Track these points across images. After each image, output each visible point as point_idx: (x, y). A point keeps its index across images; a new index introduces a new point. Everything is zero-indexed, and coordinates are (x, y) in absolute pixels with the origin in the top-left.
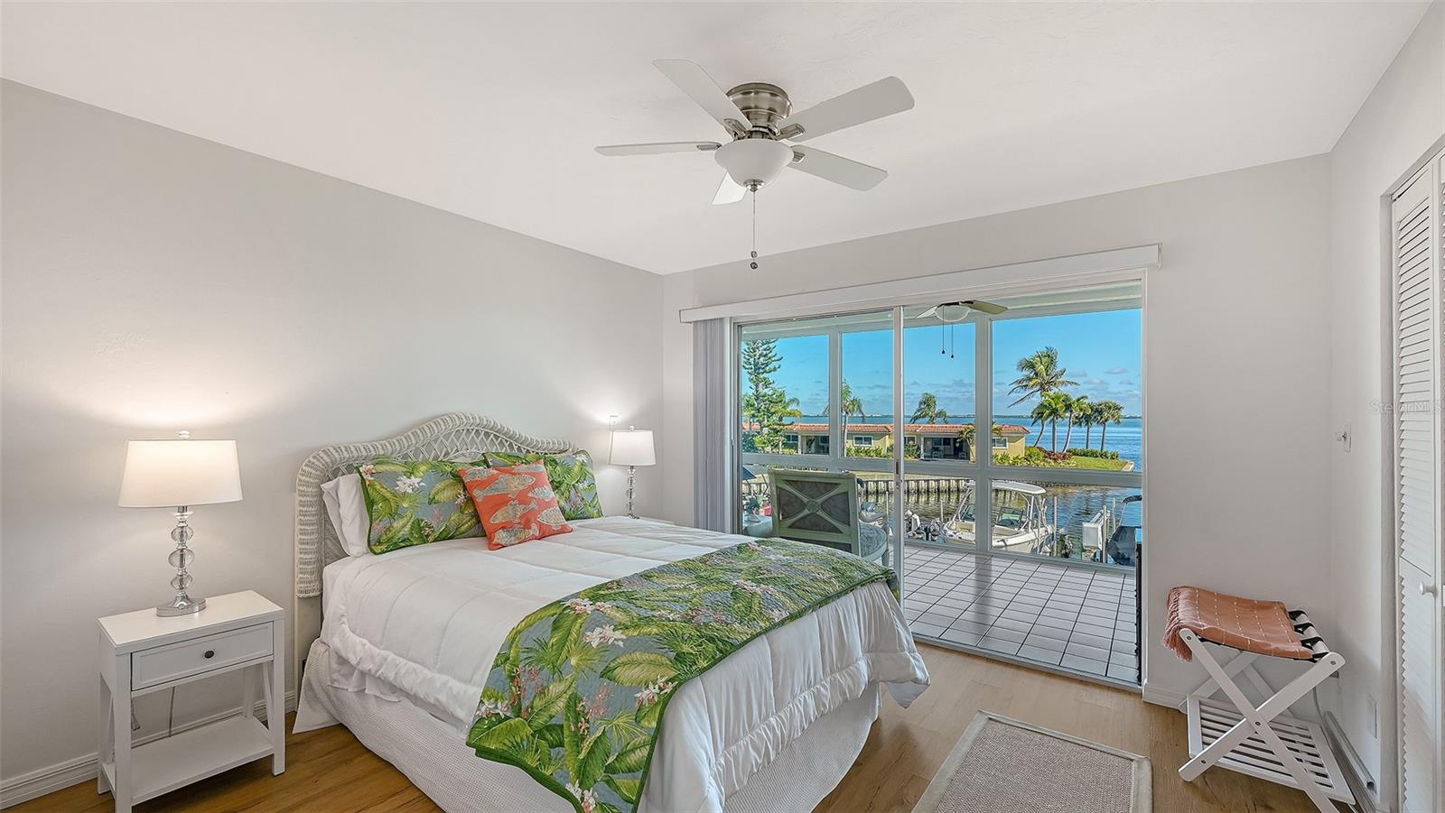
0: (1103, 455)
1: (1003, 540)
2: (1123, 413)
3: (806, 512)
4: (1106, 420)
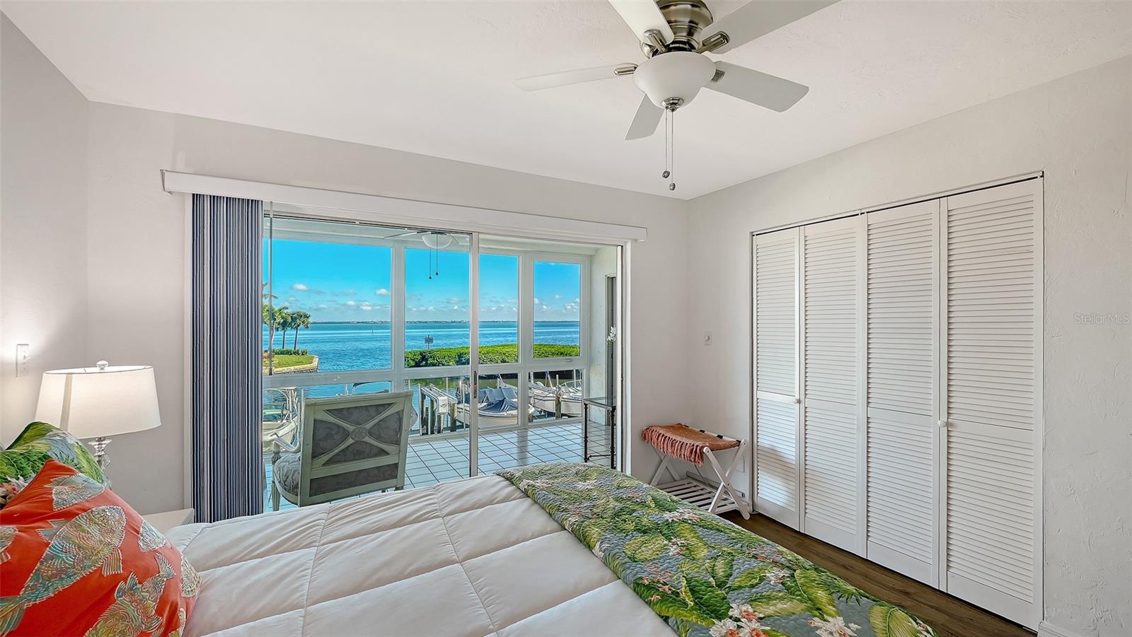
0: (296, 353)
1: (275, 434)
2: (310, 320)
3: (350, 441)
4: (299, 326)
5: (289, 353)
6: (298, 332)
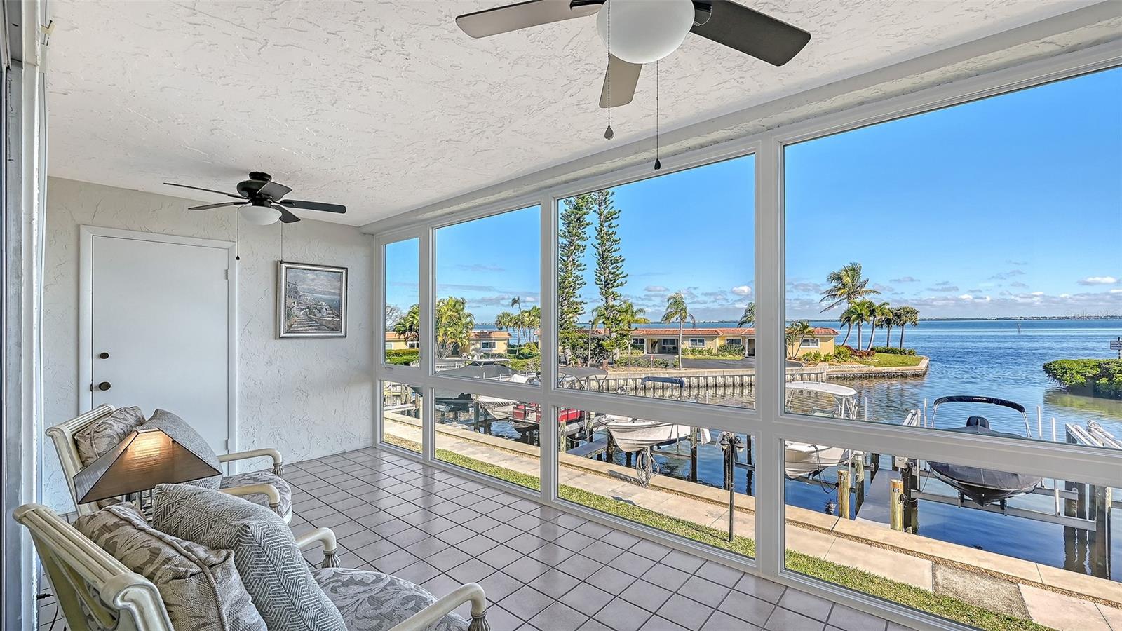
0: (902, 352)
2: (919, 316)
4: (905, 323)
5: (893, 351)
6: (905, 330)
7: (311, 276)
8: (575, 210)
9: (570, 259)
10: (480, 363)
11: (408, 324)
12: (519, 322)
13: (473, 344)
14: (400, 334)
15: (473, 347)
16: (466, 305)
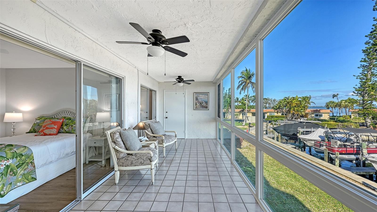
7: (201, 95)
8: (373, 46)
9: (370, 72)
10: (304, 122)
11: (278, 107)
12: (339, 105)
13: (311, 115)
14: (275, 110)
15: (310, 116)
16: (311, 99)
